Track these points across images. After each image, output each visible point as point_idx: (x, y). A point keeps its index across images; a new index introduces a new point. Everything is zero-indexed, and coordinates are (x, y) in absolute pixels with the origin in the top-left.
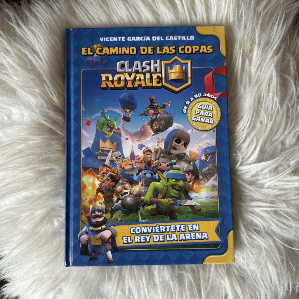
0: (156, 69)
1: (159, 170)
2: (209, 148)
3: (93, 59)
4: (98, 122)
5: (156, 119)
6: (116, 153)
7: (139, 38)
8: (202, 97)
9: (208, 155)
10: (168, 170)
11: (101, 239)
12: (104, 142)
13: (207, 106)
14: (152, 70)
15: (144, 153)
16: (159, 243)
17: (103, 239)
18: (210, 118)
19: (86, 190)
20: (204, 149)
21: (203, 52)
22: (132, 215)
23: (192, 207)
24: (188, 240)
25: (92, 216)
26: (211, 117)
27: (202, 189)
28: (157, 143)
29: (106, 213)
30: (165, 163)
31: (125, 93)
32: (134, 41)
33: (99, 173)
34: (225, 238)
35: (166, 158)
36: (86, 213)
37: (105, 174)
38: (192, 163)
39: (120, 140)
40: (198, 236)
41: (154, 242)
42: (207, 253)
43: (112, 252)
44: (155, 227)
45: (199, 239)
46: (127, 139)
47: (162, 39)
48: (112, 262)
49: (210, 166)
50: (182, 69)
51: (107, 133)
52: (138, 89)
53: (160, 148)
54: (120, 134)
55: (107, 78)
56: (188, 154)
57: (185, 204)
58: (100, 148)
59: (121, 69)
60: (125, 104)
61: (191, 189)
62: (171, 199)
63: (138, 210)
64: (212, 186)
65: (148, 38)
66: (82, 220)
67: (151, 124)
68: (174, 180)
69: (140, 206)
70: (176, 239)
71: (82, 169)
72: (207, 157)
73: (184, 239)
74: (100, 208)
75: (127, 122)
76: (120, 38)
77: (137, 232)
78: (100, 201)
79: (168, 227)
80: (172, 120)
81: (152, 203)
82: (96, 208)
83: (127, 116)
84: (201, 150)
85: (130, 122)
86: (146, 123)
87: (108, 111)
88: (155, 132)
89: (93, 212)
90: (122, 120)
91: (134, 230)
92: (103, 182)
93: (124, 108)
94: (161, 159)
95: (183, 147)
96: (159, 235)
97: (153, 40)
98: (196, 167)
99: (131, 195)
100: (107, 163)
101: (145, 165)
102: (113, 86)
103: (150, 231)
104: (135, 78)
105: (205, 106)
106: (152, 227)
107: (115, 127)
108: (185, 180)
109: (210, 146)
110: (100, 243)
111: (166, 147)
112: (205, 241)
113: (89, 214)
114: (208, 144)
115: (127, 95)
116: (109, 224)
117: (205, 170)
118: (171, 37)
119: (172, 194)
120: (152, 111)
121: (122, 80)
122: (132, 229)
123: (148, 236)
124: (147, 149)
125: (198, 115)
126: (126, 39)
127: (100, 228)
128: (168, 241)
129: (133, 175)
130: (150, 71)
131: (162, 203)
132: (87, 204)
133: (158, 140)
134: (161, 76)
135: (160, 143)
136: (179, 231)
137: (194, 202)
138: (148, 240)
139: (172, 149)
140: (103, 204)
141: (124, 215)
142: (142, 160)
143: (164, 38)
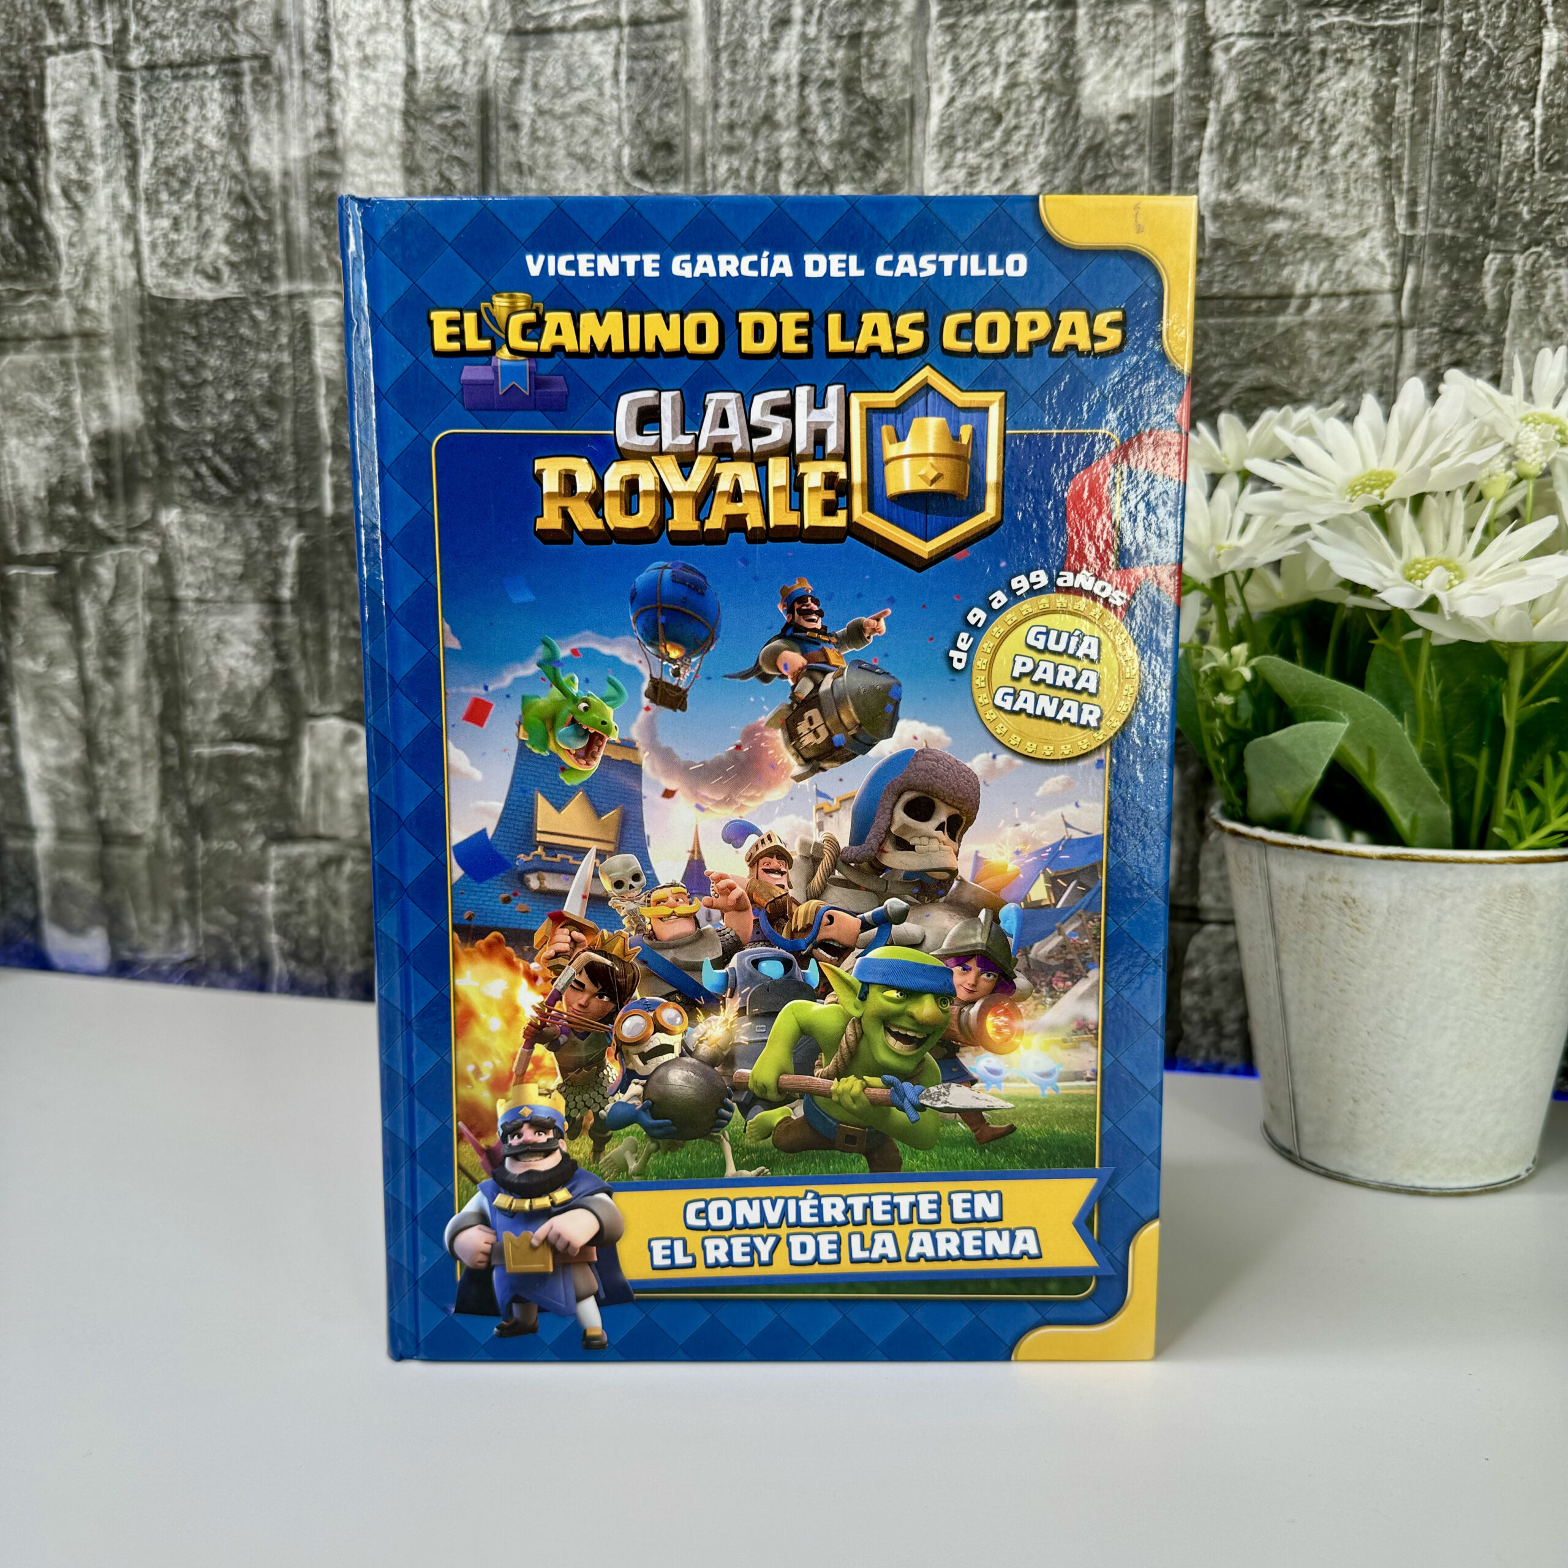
0: (819, 437)
1: (826, 945)
2: (1069, 844)
3: (490, 376)
4: (524, 712)
5: (813, 700)
6: (616, 860)
7: (733, 259)
8: (1053, 587)
9: (1062, 878)
10: (869, 947)
11: (554, 1248)
12: (559, 808)
13: (1071, 635)
14: (802, 444)
15: (753, 861)
16: (817, 1269)
17: (560, 1246)
18: (1084, 697)
19: (477, 1032)
20: (1044, 850)
21: (1071, 347)
22: (693, 1145)
23: (972, 1116)
24: (949, 1257)
25: (504, 1150)
26: (1091, 695)
27: (1026, 1038)
28: (815, 818)
29: (573, 1134)
30: (854, 914)
31: (662, 563)
32: (704, 276)
33: (535, 952)
34: (1118, 1254)
35: (857, 887)
36: (479, 1135)
37: (561, 961)
38: (982, 915)
39: (637, 799)
40: (996, 1243)
41: (793, 1264)
42: (1034, 1316)
43: (600, 1304)
44: (798, 1199)
45: (996, 1256)
46: (668, 794)
47: (855, 272)
48: (602, 1346)
49: (1069, 930)
50: (957, 438)
51: (570, 762)
52: (724, 542)
53: (833, 842)
54: (635, 770)
55: (569, 480)
56: (965, 871)
57: (940, 1105)
58: (540, 837)
59: (640, 432)
60: (662, 619)
61: (975, 1038)
62: (876, 1081)
63: (723, 1126)
64: (1074, 1026)
65: (782, 265)
66: (464, 1163)
67: (790, 724)
68: (893, 994)
69: (731, 1110)
70: (893, 1254)
71: (452, 936)
72: (1056, 889)
73: (930, 1253)
74: (543, 1115)
75: (668, 711)
76: (631, 260)
77: (714, 1221)
78: (542, 1082)
79: (858, 1203)
80: (897, 705)
81: (786, 1096)
82: (526, 1112)
83: (668, 679)
84: (1031, 855)
85: (683, 708)
86: (764, 719)
87: (575, 652)
88: (807, 761)
89: (513, 1129)
90: (646, 701)
91: (701, 1213)
92: (557, 996)
93: (652, 637)
94: (836, 895)
95: (943, 836)
96: (815, 1237)
97: (809, 272)
98: (1003, 935)
99: (688, 1059)
100: (574, 907)
101: (756, 921)
102: (598, 525)
103: (773, 1217)
104: (712, 481)
105: (1064, 636)
106: (786, 1199)
107: (608, 732)
108: (944, 995)
109: (1076, 835)
110: (545, 1264)
111: (858, 835)
112: (1025, 1263)
113: (493, 1140)
114: (1067, 825)
115: (668, 573)
116: (583, 1187)
117: (1042, 949)
118: (903, 258)
119: (884, 1056)
120: (794, 659)
121: (647, 493)
122: (692, 1209)
123: (765, 1240)
124: (768, 845)
125: (1026, 681)
126: (665, 266)
127: (543, 1202)
128: (853, 1261)
129: (697, 968)
130: (788, 449)
131: (835, 1098)
132: (481, 1093)
133: (822, 800)
134: (843, 475)
135: (829, 814)
136: (910, 1222)
137: (982, 1095)
138: (765, 1257)
139: (888, 847)
140: (556, 1094)
141: (653, 1146)
142: (739, 899)
143: (866, 262)
